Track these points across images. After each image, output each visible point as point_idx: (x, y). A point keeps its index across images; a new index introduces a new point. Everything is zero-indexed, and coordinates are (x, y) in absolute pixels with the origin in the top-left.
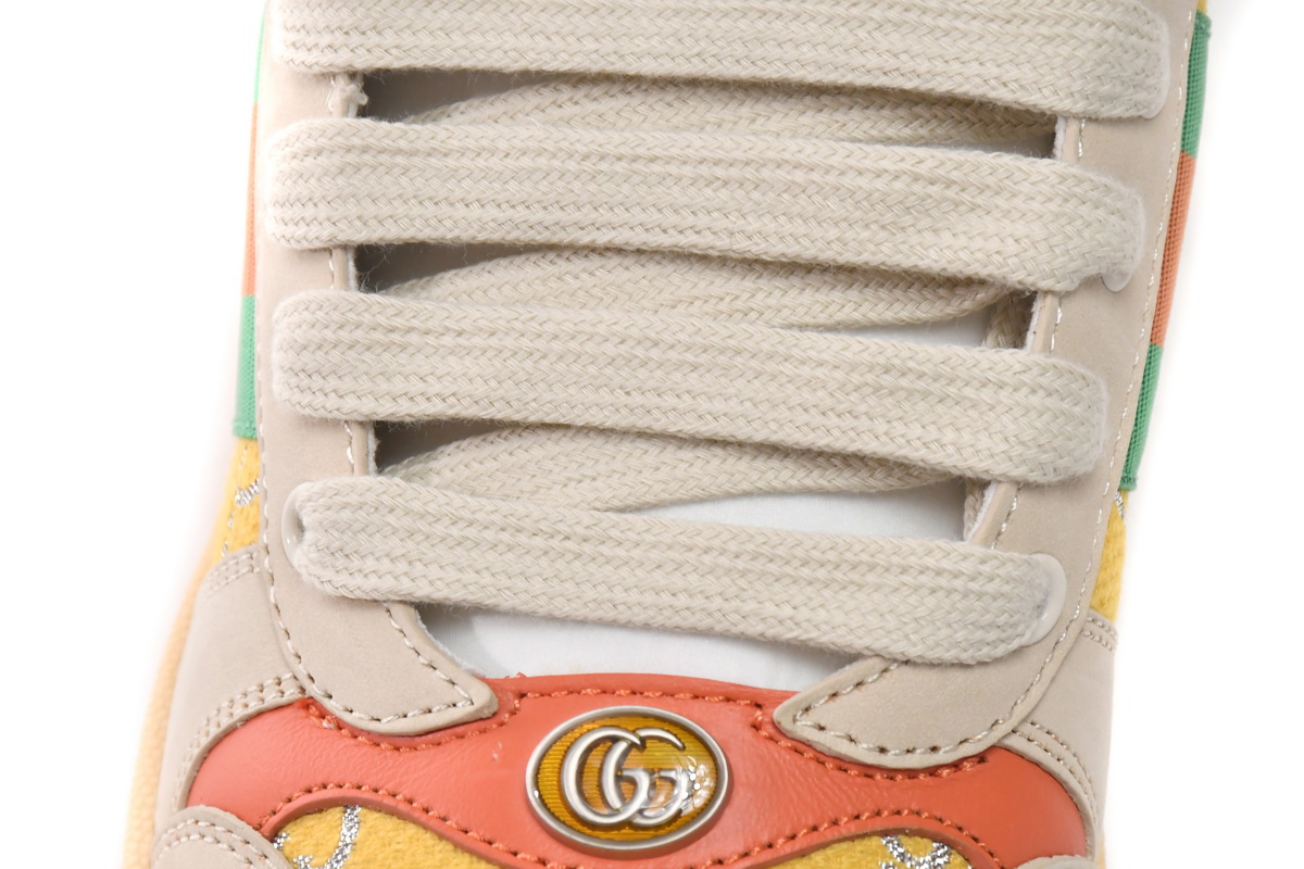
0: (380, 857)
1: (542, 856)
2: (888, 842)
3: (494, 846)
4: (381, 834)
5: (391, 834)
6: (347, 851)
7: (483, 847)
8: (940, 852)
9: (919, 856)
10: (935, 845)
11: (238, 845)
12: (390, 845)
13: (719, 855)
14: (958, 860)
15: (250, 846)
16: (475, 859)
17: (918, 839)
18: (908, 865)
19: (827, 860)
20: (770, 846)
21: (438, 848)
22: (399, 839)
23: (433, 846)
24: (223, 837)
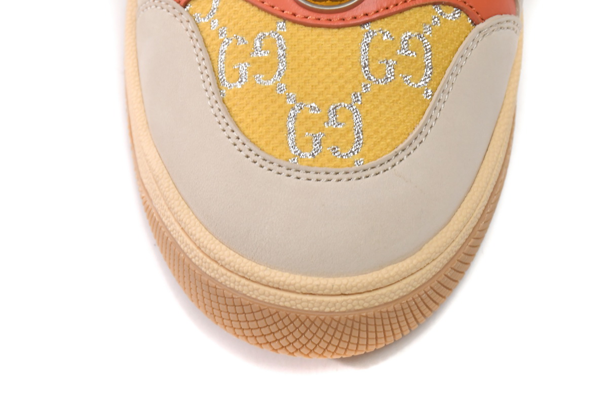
0: (228, 13)
1: (294, 12)
2: (435, 8)
3: (274, 8)
4: (229, 4)
5: (233, 4)
6: (215, 11)
7: (270, 9)
8: (457, 12)
9: (448, 14)
10: (455, 9)
11: (171, 9)
12: (232, 8)
13: (367, 12)
14: (464, 15)
15: (175, 10)
16: (267, 14)
17: (448, 7)
18: (444, 17)
19: (411, 14)
20: (387, 8)
21: (252, 9)
22: (236, 6)
23: (250, 8)
24: (165, 6)
